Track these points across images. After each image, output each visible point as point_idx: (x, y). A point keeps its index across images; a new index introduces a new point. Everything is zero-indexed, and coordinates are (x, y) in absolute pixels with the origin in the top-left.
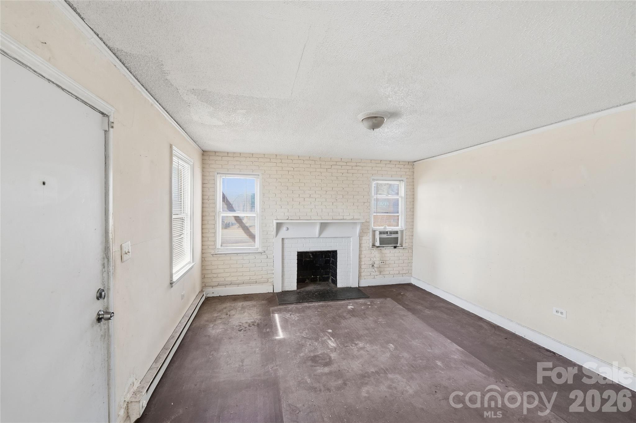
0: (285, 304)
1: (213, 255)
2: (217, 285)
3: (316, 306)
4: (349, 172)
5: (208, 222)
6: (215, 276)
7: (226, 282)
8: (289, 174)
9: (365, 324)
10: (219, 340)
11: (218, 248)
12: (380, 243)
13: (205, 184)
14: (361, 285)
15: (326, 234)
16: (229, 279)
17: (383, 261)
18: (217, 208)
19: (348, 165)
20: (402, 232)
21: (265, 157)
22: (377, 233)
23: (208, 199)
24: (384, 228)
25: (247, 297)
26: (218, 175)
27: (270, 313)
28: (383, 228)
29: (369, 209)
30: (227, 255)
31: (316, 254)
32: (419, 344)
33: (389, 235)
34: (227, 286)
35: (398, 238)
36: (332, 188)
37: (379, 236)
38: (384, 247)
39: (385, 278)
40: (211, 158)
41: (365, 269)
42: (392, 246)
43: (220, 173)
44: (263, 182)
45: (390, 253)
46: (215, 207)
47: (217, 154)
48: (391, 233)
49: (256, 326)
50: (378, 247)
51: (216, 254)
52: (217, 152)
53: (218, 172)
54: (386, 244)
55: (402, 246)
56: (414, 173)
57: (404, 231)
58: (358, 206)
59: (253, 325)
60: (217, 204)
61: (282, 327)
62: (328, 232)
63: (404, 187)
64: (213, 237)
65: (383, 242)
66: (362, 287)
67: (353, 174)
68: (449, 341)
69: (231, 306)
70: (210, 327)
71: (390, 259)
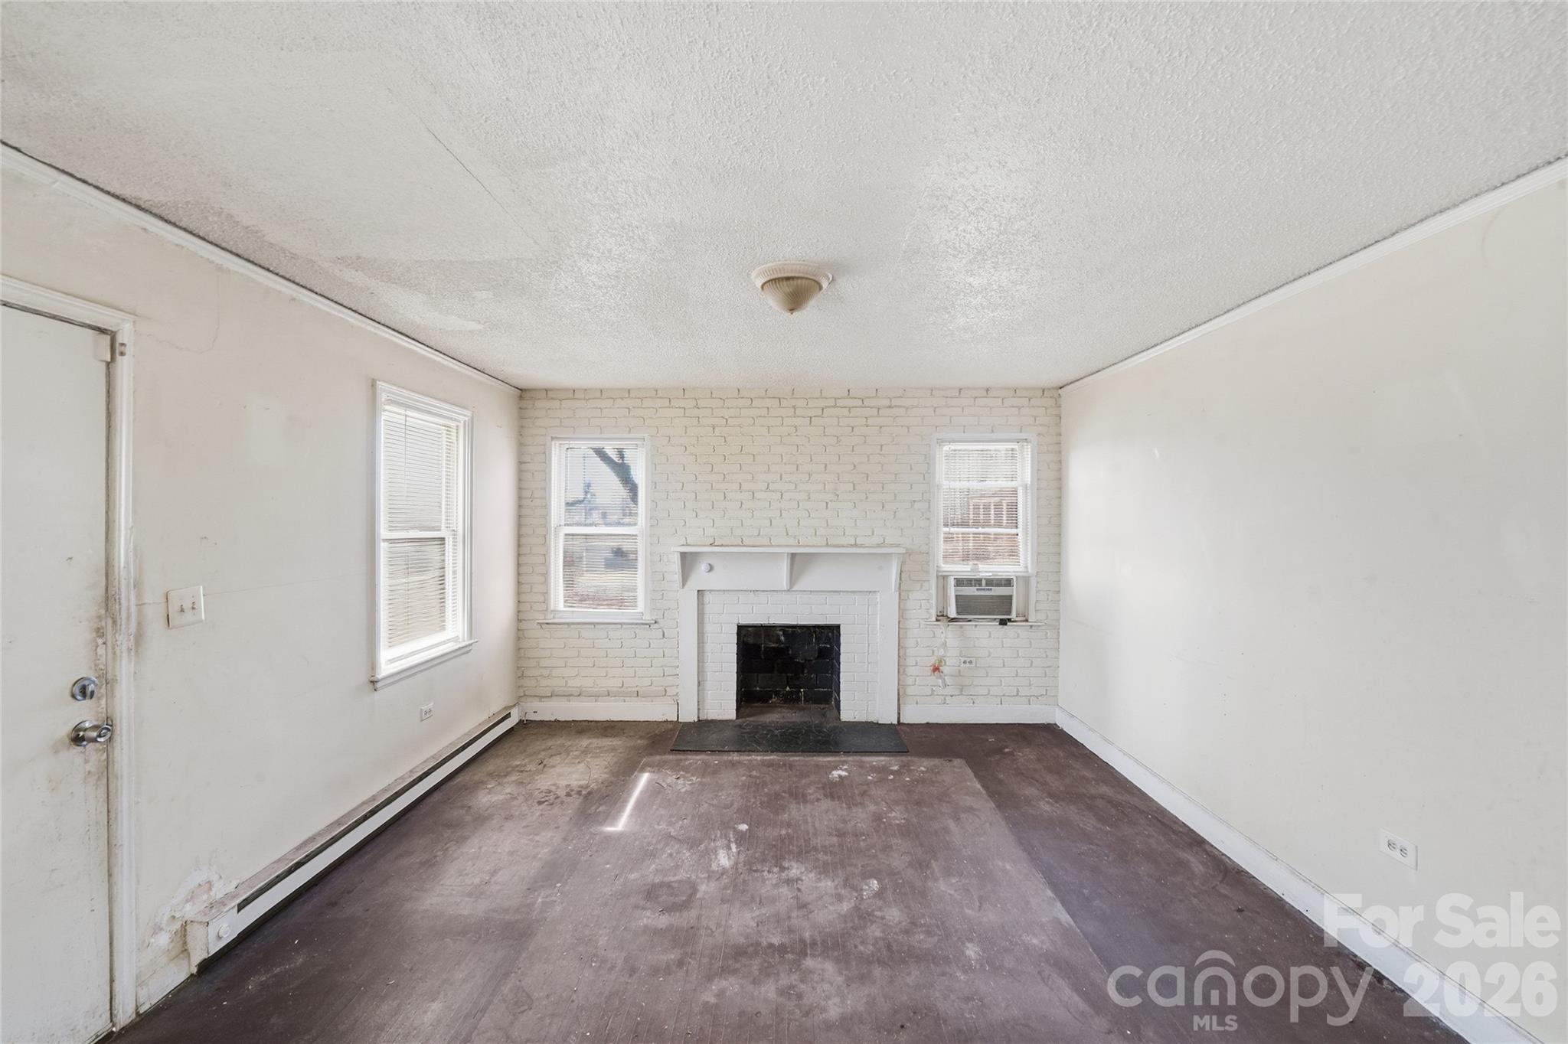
0: (684, 751)
1: (541, 624)
2: (550, 695)
3: (754, 762)
4: (869, 423)
5: (531, 550)
6: (545, 672)
7: (570, 689)
8: (717, 434)
9: (845, 822)
10: (481, 819)
11: (552, 608)
12: (957, 610)
13: (525, 463)
14: (905, 720)
15: (806, 582)
16: (577, 682)
17: (968, 660)
18: (550, 517)
19: (841, 405)
20: (1026, 580)
21: (658, 396)
22: (952, 582)
23: (532, 498)
24: (972, 570)
25: (613, 728)
26: (553, 443)
27: (635, 770)
28: (969, 570)
29: (928, 519)
30: (572, 626)
31: (793, 632)
32: (952, 892)
33: (984, 589)
34: (571, 698)
35: (1011, 596)
36: (826, 465)
37: (956, 591)
38: (970, 621)
39: (975, 705)
40: (539, 404)
41: (917, 678)
42: (995, 619)
43: (557, 438)
44: (653, 455)
45: (990, 637)
46: (546, 517)
47: (550, 394)
48: (990, 583)
49: (582, 798)
50: (953, 620)
51: (547, 624)
52: (551, 390)
53: (554, 436)
54: (975, 614)
55: (1027, 621)
56: (1060, 418)
57: (1032, 579)
58: (895, 512)
59: (579, 793)
60: (550, 509)
61: (639, 807)
62: (814, 579)
63: (1032, 457)
64: (542, 584)
65: (969, 608)
66: (908, 724)
67: (881, 427)
68: (1049, 893)
69: (563, 745)
70: (486, 788)
71: (990, 653)
